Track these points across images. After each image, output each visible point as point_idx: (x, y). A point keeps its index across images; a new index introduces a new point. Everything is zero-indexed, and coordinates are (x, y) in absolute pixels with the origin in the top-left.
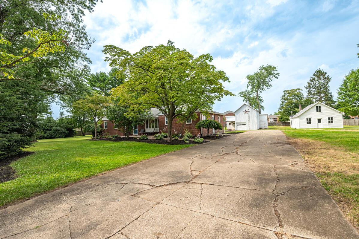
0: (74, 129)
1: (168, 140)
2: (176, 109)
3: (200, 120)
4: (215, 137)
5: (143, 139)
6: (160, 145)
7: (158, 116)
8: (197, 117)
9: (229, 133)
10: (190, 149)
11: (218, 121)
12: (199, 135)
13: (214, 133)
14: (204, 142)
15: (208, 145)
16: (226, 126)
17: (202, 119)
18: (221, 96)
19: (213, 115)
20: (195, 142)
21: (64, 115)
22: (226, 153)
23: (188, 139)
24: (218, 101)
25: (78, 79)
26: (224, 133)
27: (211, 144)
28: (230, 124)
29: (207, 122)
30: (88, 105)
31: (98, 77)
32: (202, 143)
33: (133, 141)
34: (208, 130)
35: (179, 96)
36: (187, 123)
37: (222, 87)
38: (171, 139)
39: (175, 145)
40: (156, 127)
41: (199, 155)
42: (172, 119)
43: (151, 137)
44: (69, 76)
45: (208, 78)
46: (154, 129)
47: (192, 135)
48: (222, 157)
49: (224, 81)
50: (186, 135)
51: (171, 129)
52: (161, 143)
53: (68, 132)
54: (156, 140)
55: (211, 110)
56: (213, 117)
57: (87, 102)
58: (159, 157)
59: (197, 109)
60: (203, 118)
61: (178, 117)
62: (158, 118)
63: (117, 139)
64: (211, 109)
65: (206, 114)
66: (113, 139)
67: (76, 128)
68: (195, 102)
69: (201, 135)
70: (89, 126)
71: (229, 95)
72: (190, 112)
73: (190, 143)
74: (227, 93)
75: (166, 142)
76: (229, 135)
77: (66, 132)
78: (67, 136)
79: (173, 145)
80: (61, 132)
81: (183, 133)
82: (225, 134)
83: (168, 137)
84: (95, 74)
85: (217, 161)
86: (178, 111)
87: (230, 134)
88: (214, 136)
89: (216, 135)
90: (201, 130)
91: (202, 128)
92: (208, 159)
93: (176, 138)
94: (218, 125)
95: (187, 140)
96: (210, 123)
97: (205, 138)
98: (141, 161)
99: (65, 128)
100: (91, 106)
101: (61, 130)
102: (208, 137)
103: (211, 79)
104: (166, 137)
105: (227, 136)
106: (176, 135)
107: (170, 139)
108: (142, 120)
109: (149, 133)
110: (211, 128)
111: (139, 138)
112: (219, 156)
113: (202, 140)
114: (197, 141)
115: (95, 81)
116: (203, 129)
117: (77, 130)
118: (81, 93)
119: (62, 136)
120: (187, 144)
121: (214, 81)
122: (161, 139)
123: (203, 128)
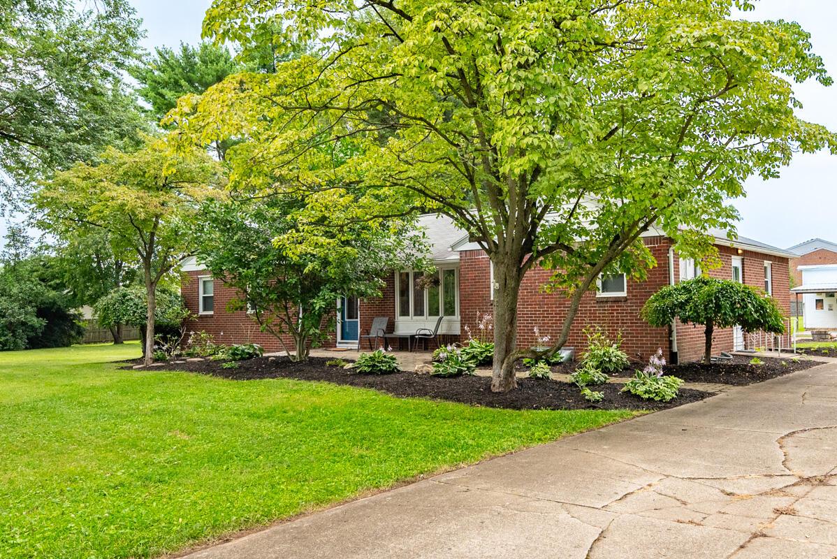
0: (72, 311)
1: (496, 382)
2: (541, 217)
3: (665, 279)
4: (744, 369)
5: (370, 373)
6: (451, 406)
7: (455, 257)
8: (652, 262)
9: (818, 352)
10: (604, 437)
11: (761, 286)
12: (656, 361)
13: (742, 348)
14: (683, 397)
15: (705, 413)
16: (799, 313)
17: (677, 275)
18: (778, 155)
19: (738, 254)
20: (638, 397)
21: (25, 241)
22: (807, 474)
23: (598, 376)
24: (766, 177)
25: (86, 68)
26: (792, 352)
27: (724, 411)
28: (819, 303)
29: (707, 288)
30: (114, 194)
31: (192, 66)
32: (672, 403)
33: (318, 379)
34: (709, 332)
35: (544, 146)
36: (601, 295)
37: (790, 105)
38: (510, 374)
39: (524, 412)
40: (450, 311)
41: (644, 481)
42: (520, 272)
43: (413, 363)
44: (41, 53)
45: (713, 45)
46: (438, 318)
47: (625, 357)
48: (782, 502)
49: (799, 79)
50: (594, 356)
51: (512, 322)
52: (457, 398)
53: (44, 322)
54: (438, 376)
55: (724, 225)
56: (736, 269)
57: (112, 180)
58: (411, 487)
59: (652, 221)
60: (686, 270)
61: (549, 265)
62: (458, 265)
63: (247, 364)
64: (730, 221)
65: (702, 245)
66: (226, 365)
67: (82, 303)
68: (641, 180)
69: (673, 357)
70: (124, 296)
71: (826, 150)
72: (612, 237)
73: (611, 401)
74: (812, 140)
75: (484, 395)
76: (818, 364)
77: (36, 321)
78: (37, 342)
79: (515, 408)
80: (11, 323)
81: (580, 345)
82: (796, 357)
83: (495, 365)
84: (178, 52)
85: (755, 536)
86: (552, 229)
87: (825, 355)
88: (737, 366)
89: (752, 362)
90: (671, 332)
91: (676, 323)
92: (698, 518)
93: (542, 369)
94: (761, 308)
95: (592, 385)
96: (717, 298)
97: (690, 372)
98: (298, 515)
99: (31, 302)
100: (128, 196)
101: (11, 315)
102: (709, 370)
103: (728, 47)
104: (487, 363)
105: (806, 365)
106: (546, 357)
107: (505, 378)
108: (368, 275)
109: (412, 337)
110: (726, 323)
111: (351, 365)
112: (766, 493)
113: (671, 385)
114: (646, 392)
115: (176, 83)
116: (682, 326)
117: (87, 312)
118: (93, 137)
119: (15, 342)
120: (592, 405)
121: (748, 59)
122: (460, 373)
123: (685, 321)
